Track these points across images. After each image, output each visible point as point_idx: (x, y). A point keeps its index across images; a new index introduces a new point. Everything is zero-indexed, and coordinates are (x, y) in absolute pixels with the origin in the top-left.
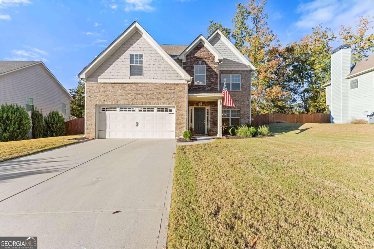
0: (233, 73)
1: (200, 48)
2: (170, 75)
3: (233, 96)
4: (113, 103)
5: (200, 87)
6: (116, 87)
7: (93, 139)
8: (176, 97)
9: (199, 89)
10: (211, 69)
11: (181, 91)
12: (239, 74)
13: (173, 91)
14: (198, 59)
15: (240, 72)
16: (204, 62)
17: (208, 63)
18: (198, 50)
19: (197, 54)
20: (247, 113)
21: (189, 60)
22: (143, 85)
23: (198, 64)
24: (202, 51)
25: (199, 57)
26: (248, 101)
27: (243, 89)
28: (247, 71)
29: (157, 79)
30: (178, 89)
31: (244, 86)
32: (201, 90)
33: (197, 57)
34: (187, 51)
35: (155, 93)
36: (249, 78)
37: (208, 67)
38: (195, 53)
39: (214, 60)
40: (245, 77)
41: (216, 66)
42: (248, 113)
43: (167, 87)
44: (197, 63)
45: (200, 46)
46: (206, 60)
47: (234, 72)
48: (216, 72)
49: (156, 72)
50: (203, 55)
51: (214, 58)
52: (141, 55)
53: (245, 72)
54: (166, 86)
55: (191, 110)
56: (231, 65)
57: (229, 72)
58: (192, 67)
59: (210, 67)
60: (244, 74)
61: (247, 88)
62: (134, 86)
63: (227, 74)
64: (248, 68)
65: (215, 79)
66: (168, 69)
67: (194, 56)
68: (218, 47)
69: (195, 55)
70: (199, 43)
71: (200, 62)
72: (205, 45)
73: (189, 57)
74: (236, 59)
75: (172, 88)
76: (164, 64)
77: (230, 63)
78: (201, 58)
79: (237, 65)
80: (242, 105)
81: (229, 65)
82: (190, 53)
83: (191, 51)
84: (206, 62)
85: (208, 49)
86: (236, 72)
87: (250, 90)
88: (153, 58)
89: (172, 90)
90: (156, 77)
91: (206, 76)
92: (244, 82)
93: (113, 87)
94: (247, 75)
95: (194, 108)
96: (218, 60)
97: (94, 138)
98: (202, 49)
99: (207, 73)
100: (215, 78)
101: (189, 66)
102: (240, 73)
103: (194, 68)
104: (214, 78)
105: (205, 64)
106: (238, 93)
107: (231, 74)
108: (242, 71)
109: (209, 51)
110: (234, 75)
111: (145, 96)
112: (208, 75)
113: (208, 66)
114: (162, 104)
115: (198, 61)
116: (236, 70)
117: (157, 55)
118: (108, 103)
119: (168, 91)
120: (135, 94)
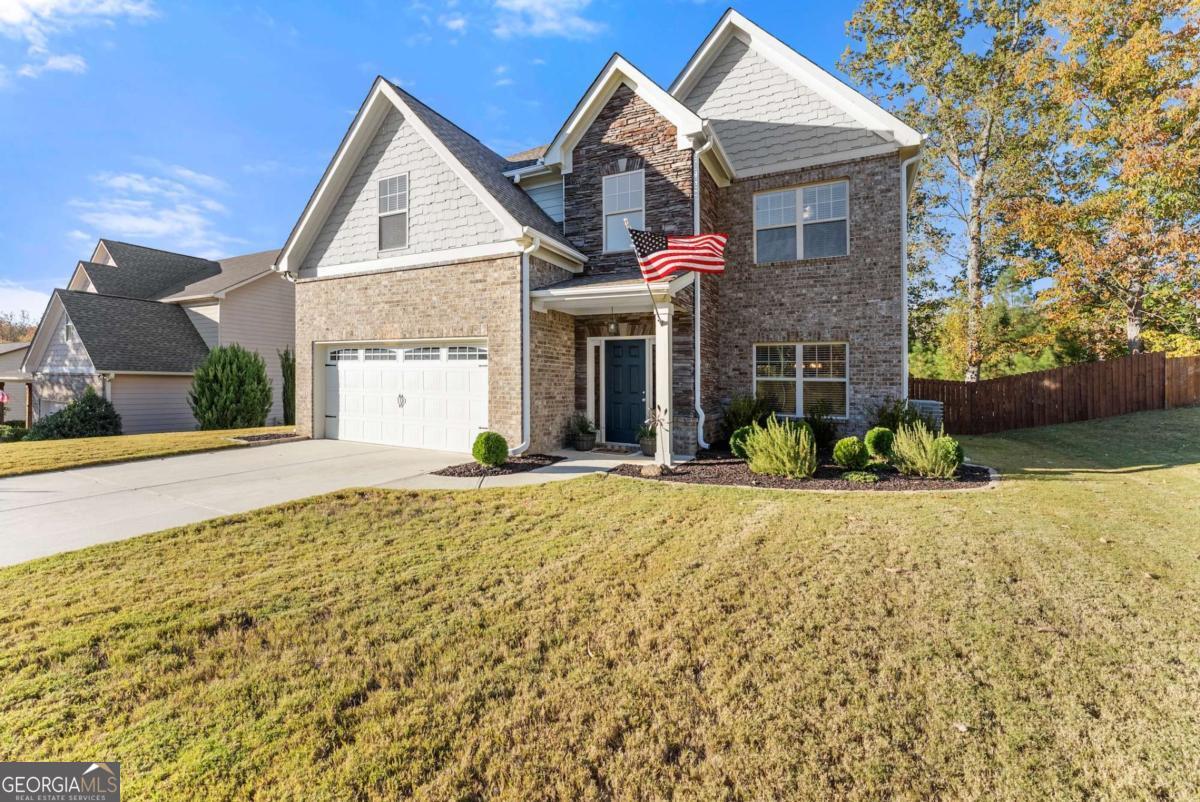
0: (806, 178)
1: (621, 107)
2: (473, 230)
3: (812, 282)
4: (344, 337)
5: (624, 258)
6: (350, 286)
7: (308, 438)
8: (488, 305)
9: (620, 266)
10: (661, 182)
11: (503, 283)
12: (838, 179)
13: (480, 286)
14: (614, 150)
15: (842, 171)
16: (635, 160)
17: (651, 160)
18: (614, 118)
19: (609, 133)
20: (881, 357)
21: (585, 164)
22: (406, 275)
23: (614, 170)
24: (629, 116)
25: (618, 142)
26: (890, 299)
27: (857, 247)
28: (880, 158)
29: (439, 249)
30: (496, 275)
31: (866, 233)
32: (626, 270)
33: (612, 145)
34: (569, 130)
35: (434, 298)
36: (889, 190)
37: (653, 174)
38: (604, 132)
39: (674, 140)
40: (870, 188)
41: (684, 163)
42: (889, 357)
43: (462, 274)
44: (612, 167)
45: (621, 98)
46: (643, 151)
47: (814, 175)
48: (680, 192)
49: (438, 227)
50: (632, 133)
51: (671, 133)
52: (402, 179)
53: (869, 166)
54: (462, 269)
55: (597, 349)
56: (800, 144)
57: (787, 178)
58: (593, 185)
59: (657, 174)
60: (862, 176)
61: (880, 241)
62: (384, 280)
63: (779, 187)
64: (886, 142)
65: (679, 220)
66: (469, 211)
67: (600, 144)
68: (741, 81)
69: (604, 141)
70: (618, 91)
71: (623, 163)
72: (637, 92)
73: (582, 152)
74: (823, 114)
75: (479, 276)
76: (457, 194)
77: (797, 137)
78: (625, 147)
79: (829, 139)
80: (857, 322)
81: (792, 146)
82: (589, 134)
83: (591, 128)
84: (642, 158)
85: (649, 102)
86: (822, 173)
87: (899, 249)
88: (430, 181)
89: (477, 281)
90: (437, 245)
91: (644, 212)
92: (865, 215)
93: (343, 289)
94: (879, 177)
95: (607, 342)
96: (689, 136)
97: (310, 435)
98: (626, 110)
99: (647, 200)
100: (679, 214)
101: (585, 186)
102: (842, 175)
103: (600, 188)
104: (674, 215)
105: (641, 167)
106: (835, 266)
107: (800, 184)
108: (854, 162)
109: (654, 112)
110: (816, 188)
111: (410, 309)
112: (653, 207)
113: (650, 171)
114: (451, 333)
115: (615, 158)
116: (820, 166)
117: (440, 169)
118: (333, 338)
119: (468, 286)
120: (387, 306)
